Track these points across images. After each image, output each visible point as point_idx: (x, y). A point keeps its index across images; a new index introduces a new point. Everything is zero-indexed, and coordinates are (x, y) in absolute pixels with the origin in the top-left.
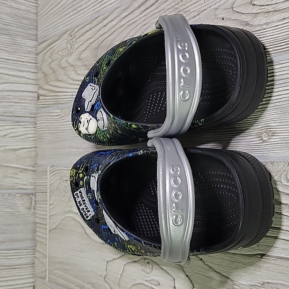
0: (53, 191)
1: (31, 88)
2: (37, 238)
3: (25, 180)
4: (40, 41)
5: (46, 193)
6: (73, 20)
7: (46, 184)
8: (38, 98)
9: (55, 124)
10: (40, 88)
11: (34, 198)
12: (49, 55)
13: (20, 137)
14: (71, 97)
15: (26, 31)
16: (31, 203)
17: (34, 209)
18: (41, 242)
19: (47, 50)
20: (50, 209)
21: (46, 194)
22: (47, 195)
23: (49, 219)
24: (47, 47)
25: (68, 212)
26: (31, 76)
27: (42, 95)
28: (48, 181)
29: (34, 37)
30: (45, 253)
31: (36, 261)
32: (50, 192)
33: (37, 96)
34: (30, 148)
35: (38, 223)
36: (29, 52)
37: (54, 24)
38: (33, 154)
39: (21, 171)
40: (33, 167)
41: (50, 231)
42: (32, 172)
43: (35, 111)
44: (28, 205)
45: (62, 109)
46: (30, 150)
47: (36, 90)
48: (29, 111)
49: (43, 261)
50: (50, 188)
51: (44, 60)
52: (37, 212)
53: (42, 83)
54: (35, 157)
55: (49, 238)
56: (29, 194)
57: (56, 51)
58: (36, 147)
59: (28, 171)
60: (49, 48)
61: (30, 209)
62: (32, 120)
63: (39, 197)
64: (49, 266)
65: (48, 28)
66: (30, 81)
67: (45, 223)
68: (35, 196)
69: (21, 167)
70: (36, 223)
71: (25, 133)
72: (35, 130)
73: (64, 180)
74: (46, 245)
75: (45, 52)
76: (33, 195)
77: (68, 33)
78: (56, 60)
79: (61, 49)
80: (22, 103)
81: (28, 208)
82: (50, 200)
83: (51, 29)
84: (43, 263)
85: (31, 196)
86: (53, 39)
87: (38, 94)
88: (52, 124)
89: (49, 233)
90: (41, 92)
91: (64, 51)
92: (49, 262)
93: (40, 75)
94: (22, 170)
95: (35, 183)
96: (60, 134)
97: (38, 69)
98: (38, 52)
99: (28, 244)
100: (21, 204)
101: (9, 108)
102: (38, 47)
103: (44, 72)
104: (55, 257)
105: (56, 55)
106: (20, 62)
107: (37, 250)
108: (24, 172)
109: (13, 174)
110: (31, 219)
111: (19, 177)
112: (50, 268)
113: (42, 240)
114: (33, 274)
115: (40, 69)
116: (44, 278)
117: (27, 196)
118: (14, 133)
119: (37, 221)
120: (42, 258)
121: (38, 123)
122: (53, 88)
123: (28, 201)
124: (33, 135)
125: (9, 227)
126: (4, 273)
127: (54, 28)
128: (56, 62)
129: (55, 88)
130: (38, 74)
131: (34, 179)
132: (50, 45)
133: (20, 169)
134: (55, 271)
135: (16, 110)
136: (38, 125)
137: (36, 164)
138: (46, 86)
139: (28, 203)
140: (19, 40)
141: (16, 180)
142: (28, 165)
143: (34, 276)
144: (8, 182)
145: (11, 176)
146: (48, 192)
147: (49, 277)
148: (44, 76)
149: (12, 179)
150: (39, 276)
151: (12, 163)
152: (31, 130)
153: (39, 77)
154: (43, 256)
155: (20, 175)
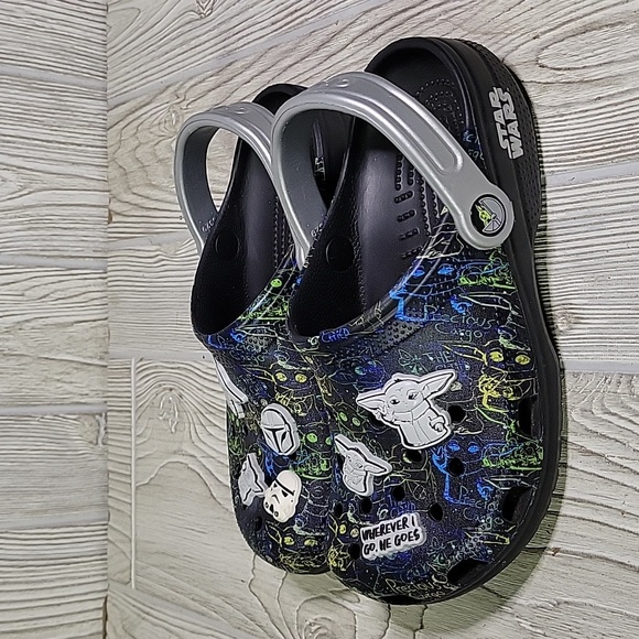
0: (143, 409)
1: (95, 198)
2: (110, 503)
3: (85, 386)
4: (112, 102)
5: (130, 412)
6: (180, 65)
7: (128, 395)
8: (110, 218)
9: (146, 275)
10: (113, 198)
11: (102, 421)
12: (132, 132)
13: (75, 299)
14: (178, 220)
15: (83, 81)
16: (99, 431)
17: (104, 444)
18: (118, 510)
19: (126, 122)
20: (136, 445)
21: (128, 414)
22: (130, 417)
23: (136, 465)
24: (127, 115)
25: (175, 453)
26: (94, 173)
27: (118, 214)
28: (132, 389)
29: (99, 94)
30: (128, 534)
31: (110, 547)
32: (136, 411)
33: (107, 215)
34: (95, 321)
35: (113, 472)
36: (91, 124)
37: (142, 69)
38: (101, 332)
39: (76, 369)
40: (101, 358)
41: (137, 488)
42: (99, 370)
43: (103, 246)
44: (92, 437)
45: (159, 245)
46: (94, 324)
47: (105, 201)
48: (91, 245)
49: (126, 550)
50: (137, 402)
51: (120, 141)
52: (111, 450)
53: (117, 188)
54: (104, 339)
55: (136, 504)
56: (93, 415)
57: (146, 125)
58: (106, 319)
59: (91, 368)
60: (131, 117)
61: (97, 444)
62: (98, 263)
63: (115, 420)
64: (136, 559)
65: (129, 76)
66: (92, 184)
67: (128, 473)
68: (106, 416)
69: (76, 359)
70: (109, 471)
71: (84, 290)
72: (103, 284)
73: (165, 389)
74: (130, 517)
75: (122, 124)
76: (101, 415)
77: (172, 89)
78: (147, 143)
79: (156, 122)
80: (77, 229)
81: (91, 442)
82: (136, 427)
83: (136, 79)
84: (124, 553)
85: (97, 417)
86: (139, 100)
87: (110, 211)
88: (141, 274)
89: (136, 494)
90: (115, 206)
91: (162, 125)
92: (136, 552)
93: (113, 172)
94: (79, 366)
95: (104, 392)
96: (156, 295)
97: (109, 159)
98: (109, 124)
99: (94, 514)
100: (78, 435)
101: (52, 240)
102: (109, 114)
103: (120, 167)
104: (148, 542)
105: (145, 132)
106: (73, 144)
107: (112, 528)
108: (82, 370)
109: (61, 373)
110: (100, 464)
111: (73, 380)
112: (138, 563)
113: (121, 508)
114: (103, 575)
115: (114, 160)
116: (127, 583)
117: (90, 418)
118: (63, 290)
119: (110, 468)
120: (122, 542)
121: (109, 268)
122: (139, 201)
123: (93, 429)
124: (99, 294)
125: (55, 482)
126: (46, 573)
127: (141, 77)
128: (146, 148)
129: (144, 201)
130: (109, 170)
131: (102, 383)
132: (133, 112)
133: (74, 365)
134: (148, 571)
135: (67, 244)
136: (109, 274)
137: (106, 353)
138: (125, 196)
139: (92, 432)
140: (71, 101)
141: (66, 386)
142: (90, 354)
143: (105, 578)
144: (52, 391)
145: (58, 378)
146: (133, 410)
147: (136, 581)
148: (121, 175)
149: (59, 385)
150: (116, 578)
151: (59, 352)
152: (94, 285)
153: (111, 176)
154: (124, 538)
155: (77, 376)
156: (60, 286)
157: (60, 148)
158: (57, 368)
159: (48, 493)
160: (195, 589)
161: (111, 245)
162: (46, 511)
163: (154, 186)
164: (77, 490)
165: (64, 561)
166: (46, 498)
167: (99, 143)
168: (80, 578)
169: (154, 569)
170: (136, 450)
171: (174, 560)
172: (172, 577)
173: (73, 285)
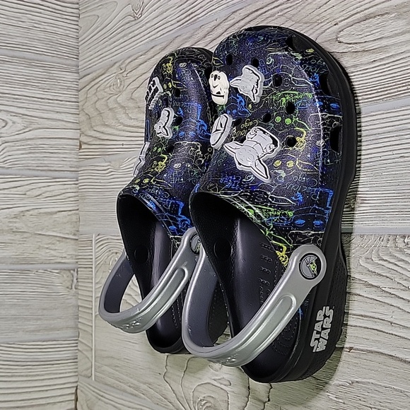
0: (100, 265)
1: (70, 134)
2: (80, 326)
3: (65, 252)
4: (82, 74)
6: (122, 49)
7: (91, 257)
8: (80, 146)
9: (102, 181)
10: (82, 133)
11: (75, 274)
12: (94, 92)
13: (58, 197)
14: (121, 146)
15: (64, 61)
16: (73, 281)
17: (76, 289)
18: (85, 331)
19: (90, 86)
20: (95, 289)
21: (91, 269)
22: (92, 271)
23: (95, 302)
24: (91, 82)
26: (71, 118)
27: (85, 143)
28: (93, 254)
29: (74, 69)
30: (90, 346)
31: (79, 354)
32: (96, 268)
33: (78, 144)
34: (70, 211)
35: (81, 306)
36: (69, 88)
37: (100, 53)
38: (74, 218)
39: (58, 241)
40: (74, 235)
41: (96, 316)
42: (73, 242)
43: (76, 164)
44: (69, 284)
45: (110, 162)
46: (70, 213)
47: (77, 136)
48: (69, 163)
49: (89, 356)
50: (96, 262)
51: (86, 98)
52: (80, 292)
53: (85, 128)
54: (76, 222)
55: (95, 326)
56: (69, 270)
57: (102, 87)
58: (78, 210)
59: (68, 240)
60: (93, 83)
61: (72, 288)
62: (73, 175)
63: (83, 273)
64: (95, 361)
65: (92, 57)
66: (70, 125)
67: (90, 307)
68: (77, 271)
69: (59, 235)
70: (79, 306)
71: (64, 191)
72: (76, 188)
73: (113, 253)
74: (92, 335)
75: (88, 87)
76: (74, 271)
77: (117, 65)
78: (103, 98)
79: (108, 85)
80: (59, 153)
81: (68, 288)
82: (95, 277)
83: (96, 59)
84: (88, 358)
85: (72, 271)
86: (98, 72)
87: (80, 142)
88: (99, 181)
89: (95, 320)
90: (84, 139)
91: (112, 87)
92: (95, 357)
93: (83, 118)
94: (61, 239)
95: (76, 256)
96: (107, 194)
97: (79, 109)
98: (80, 87)
99: (70, 333)
100: (59, 283)
101: (44, 160)
102: (80, 81)
103: (87, 114)
104: (103, 350)
105: (101, 92)
106: (57, 100)
107: (80, 342)
108: (62, 242)
109: (49, 244)
110: (73, 301)
111: (56, 248)
112: (97, 364)
113: (86, 329)
114: (75, 372)
115: (83, 110)
116: (89, 377)
117: (67, 272)
118: (50, 191)
119: (80, 304)
120: (87, 351)
121: (80, 178)
122: (98, 135)
123: (69, 279)
124: (73, 194)
125: (45, 312)
126: (39, 370)
127: (99, 58)
128: (102, 102)
129: (101, 135)
130: (80, 116)
131: (75, 250)
132: (94, 80)
133: (58, 239)
134: (103, 369)
135: (52, 162)
136: (80, 181)
137: (78, 231)
138: (89, 132)
139: (69, 281)
140: (56, 73)
141: (52, 252)
142: (68, 232)
143: (76, 374)
144: (43, 255)
145: (47, 246)
146: (93, 267)
147: (95, 376)
148: (87, 119)
149: (48, 251)
150: (83, 374)
151: (48, 230)
152: (71, 188)
153: (81, 120)
154: (88, 348)
155: (58, 245)
156: (49, 189)
157: (49, 103)
158: (46, 240)
159: (40, 319)
160: (131, 380)
161: (81, 163)
162: (39, 331)
163: (107, 125)
164: (58, 318)
165: (51, 362)
166: (39, 322)
167: (74, 100)
168: (60, 373)
169: (106, 368)
170: (95, 292)
171: (118, 362)
172: (117, 373)
173: (57, 188)
